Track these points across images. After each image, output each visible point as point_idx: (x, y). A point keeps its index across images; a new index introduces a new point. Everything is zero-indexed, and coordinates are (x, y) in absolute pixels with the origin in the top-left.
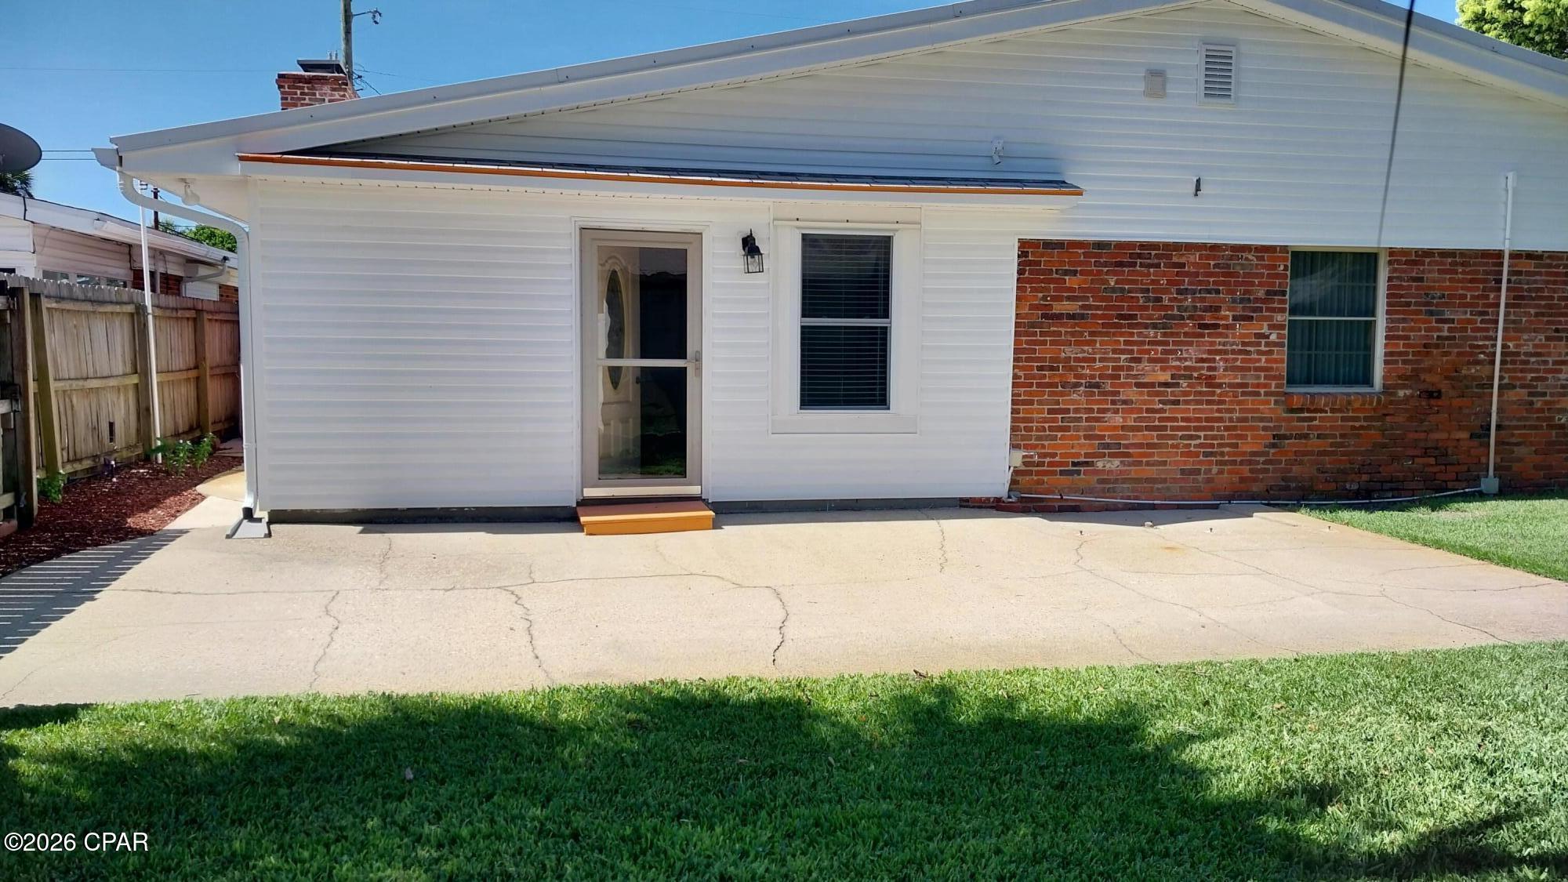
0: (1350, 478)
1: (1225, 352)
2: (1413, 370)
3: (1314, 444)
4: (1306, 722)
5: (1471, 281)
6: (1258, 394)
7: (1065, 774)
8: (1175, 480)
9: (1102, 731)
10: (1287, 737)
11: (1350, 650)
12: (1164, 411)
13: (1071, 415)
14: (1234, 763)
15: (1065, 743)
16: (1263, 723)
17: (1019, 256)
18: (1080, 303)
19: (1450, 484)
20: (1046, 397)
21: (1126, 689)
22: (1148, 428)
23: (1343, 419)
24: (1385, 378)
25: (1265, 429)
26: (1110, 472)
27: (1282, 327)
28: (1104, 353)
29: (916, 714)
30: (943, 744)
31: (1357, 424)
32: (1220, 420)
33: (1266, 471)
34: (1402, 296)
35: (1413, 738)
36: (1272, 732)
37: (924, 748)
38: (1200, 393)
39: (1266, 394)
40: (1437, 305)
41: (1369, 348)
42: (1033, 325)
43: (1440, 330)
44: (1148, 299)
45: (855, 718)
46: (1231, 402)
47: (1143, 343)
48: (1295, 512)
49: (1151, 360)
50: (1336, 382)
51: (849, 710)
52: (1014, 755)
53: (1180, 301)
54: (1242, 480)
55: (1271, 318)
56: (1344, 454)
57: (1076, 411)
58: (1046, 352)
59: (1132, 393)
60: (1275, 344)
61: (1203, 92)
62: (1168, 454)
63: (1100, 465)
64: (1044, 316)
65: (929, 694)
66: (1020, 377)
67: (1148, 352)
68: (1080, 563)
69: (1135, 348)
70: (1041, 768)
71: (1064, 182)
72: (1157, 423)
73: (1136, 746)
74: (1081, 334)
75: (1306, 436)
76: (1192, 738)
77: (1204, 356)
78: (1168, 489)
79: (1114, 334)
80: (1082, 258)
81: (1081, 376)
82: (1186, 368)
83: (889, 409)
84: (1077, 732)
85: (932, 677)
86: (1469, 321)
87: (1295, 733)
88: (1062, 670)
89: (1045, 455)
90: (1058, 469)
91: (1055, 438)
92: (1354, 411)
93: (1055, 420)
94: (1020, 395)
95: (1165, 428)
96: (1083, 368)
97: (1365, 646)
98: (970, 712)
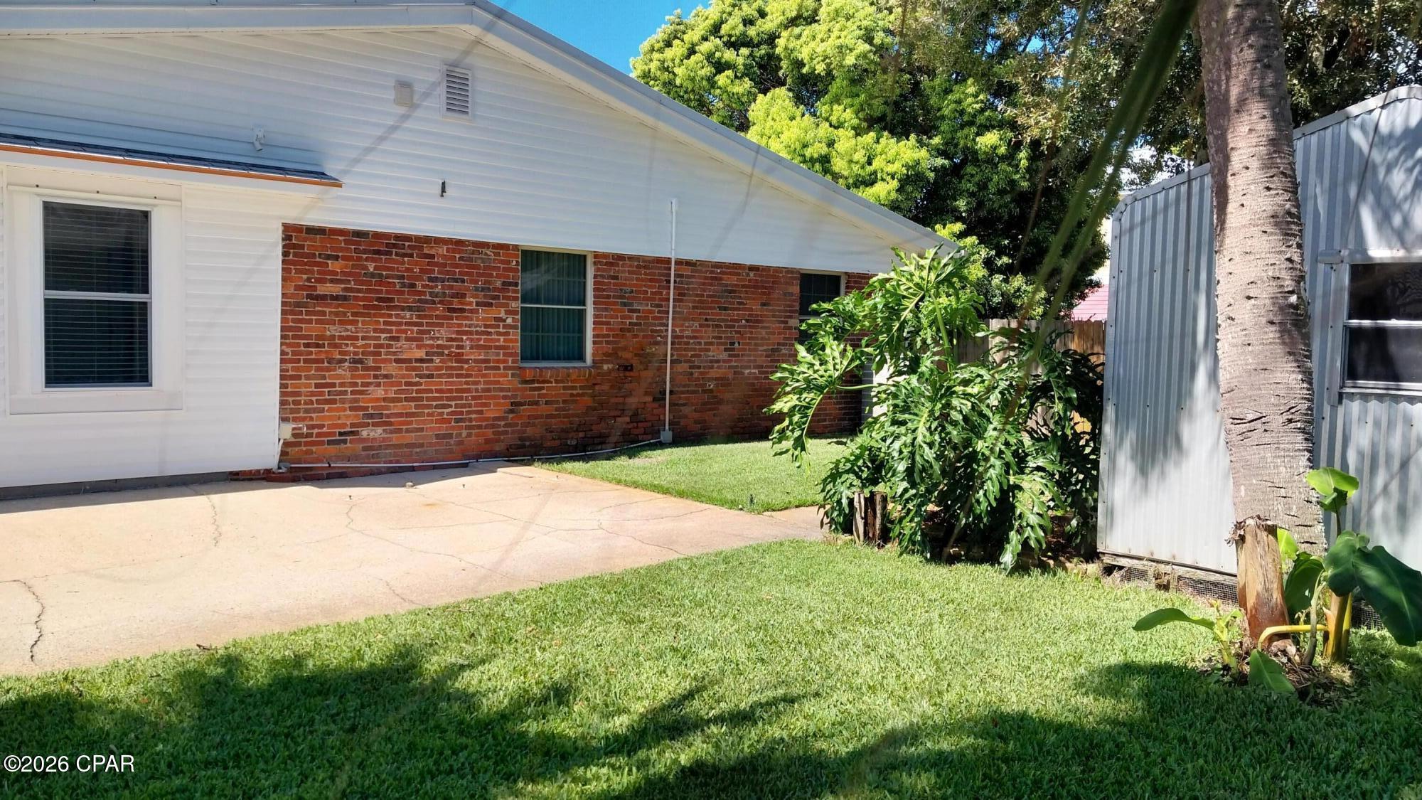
0: (570, 435)
1: (471, 333)
2: (613, 349)
3: (543, 409)
4: (552, 639)
5: (651, 280)
6: (499, 368)
7: (355, 718)
8: (431, 444)
9: (384, 673)
10: (539, 654)
11: (580, 575)
12: (421, 384)
13: (337, 389)
14: (499, 683)
15: (352, 690)
16: (519, 645)
17: (283, 240)
18: (343, 286)
19: (640, 437)
20: (313, 372)
21: (403, 633)
22: (407, 399)
23: (565, 388)
24: (594, 355)
25: (505, 397)
26: (374, 439)
27: (515, 313)
28: (366, 332)
29: (202, 687)
30: (233, 711)
31: (575, 392)
32: (468, 391)
33: (506, 433)
34: (604, 290)
35: (629, 639)
36: (527, 652)
37: (214, 718)
38: (452, 368)
39: (505, 368)
40: (628, 298)
41: (581, 330)
42: (298, 305)
43: (631, 318)
44: (403, 285)
45: (135, 701)
46: (477, 376)
47: (400, 324)
48: (530, 465)
49: (407, 339)
50: (558, 359)
51: (127, 694)
52: (306, 709)
53: (432, 287)
54: (487, 441)
55: (507, 305)
56: (565, 416)
57: (342, 385)
58: (312, 330)
59: (391, 369)
60: (510, 327)
61: (445, 107)
62: (424, 422)
63: (364, 433)
64: (309, 296)
65: (215, 665)
66: (287, 354)
67: (405, 332)
68: (351, 526)
69: (394, 328)
70: (332, 716)
71: (323, 174)
72: (414, 395)
73: (415, 683)
74: (344, 314)
75: (536, 403)
76: (462, 667)
77: (453, 336)
78: (425, 452)
79: (375, 315)
80: (343, 245)
81: (345, 353)
82: (439, 347)
83: (151, 385)
84: (361, 678)
85: (216, 648)
86: (650, 312)
87: (544, 649)
88: (343, 625)
89: (313, 427)
90: (326, 439)
91: (322, 410)
92: (572, 382)
93: (322, 394)
94: (288, 371)
95: (421, 399)
96: (347, 345)
97: (590, 571)
98: (259, 676)
